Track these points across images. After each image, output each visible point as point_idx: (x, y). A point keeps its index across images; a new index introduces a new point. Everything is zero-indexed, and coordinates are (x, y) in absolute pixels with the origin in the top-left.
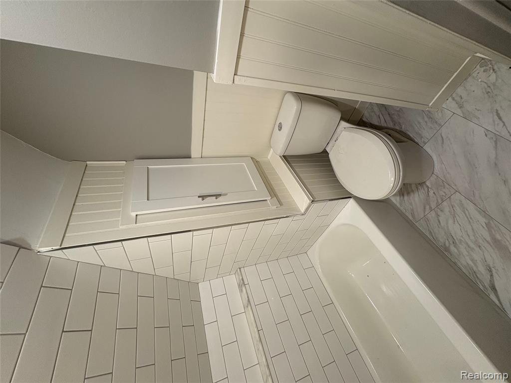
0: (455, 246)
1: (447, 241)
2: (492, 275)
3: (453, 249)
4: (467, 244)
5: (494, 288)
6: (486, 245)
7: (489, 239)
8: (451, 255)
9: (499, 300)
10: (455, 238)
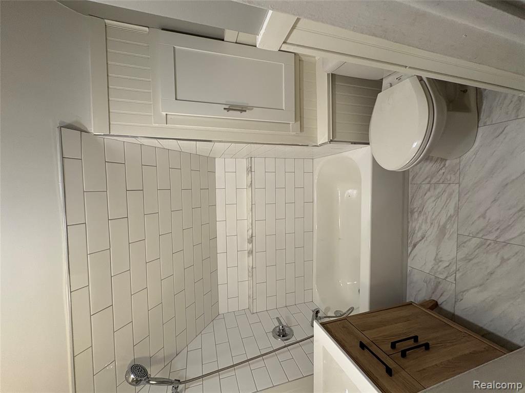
0: (418, 214)
1: (417, 208)
2: (421, 240)
3: (416, 215)
4: (427, 218)
5: (415, 246)
6: (437, 225)
7: (442, 224)
8: (411, 217)
9: (411, 251)
10: (424, 210)
